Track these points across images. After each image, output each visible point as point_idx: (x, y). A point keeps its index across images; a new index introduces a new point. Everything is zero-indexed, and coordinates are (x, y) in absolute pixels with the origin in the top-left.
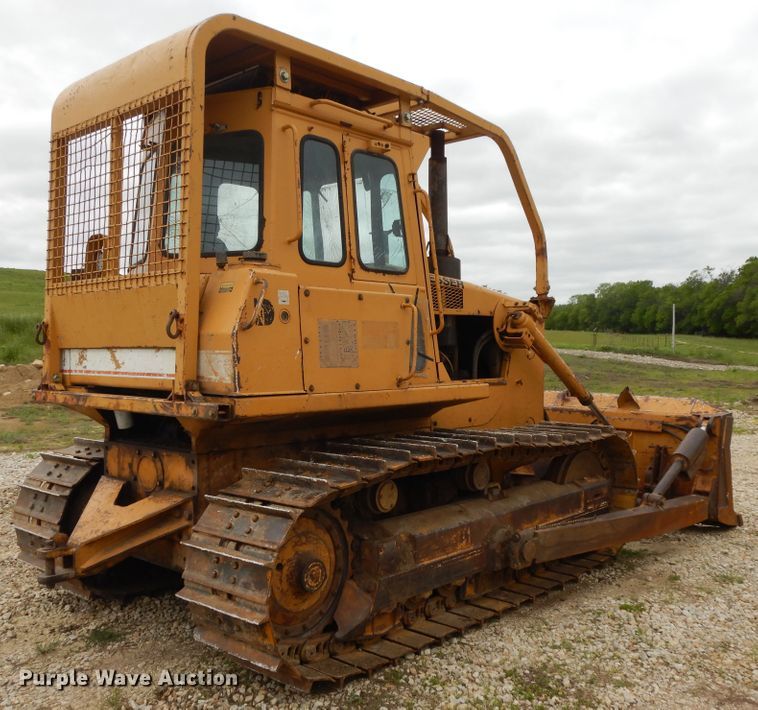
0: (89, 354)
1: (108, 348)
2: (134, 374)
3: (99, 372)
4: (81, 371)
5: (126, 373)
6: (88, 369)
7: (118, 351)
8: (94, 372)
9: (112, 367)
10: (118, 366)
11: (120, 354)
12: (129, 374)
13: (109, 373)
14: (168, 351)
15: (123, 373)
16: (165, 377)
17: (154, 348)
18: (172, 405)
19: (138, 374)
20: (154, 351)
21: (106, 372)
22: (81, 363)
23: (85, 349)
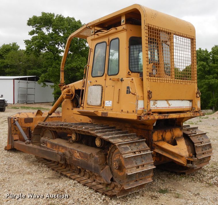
0: (158, 102)
1: (166, 100)
2: (175, 107)
3: (162, 108)
4: (155, 108)
5: (173, 107)
6: (157, 107)
7: (170, 101)
8: (160, 108)
9: (167, 106)
10: (170, 105)
11: (170, 102)
12: (174, 107)
13: (166, 107)
14: (185, 101)
15: (171, 107)
16: (184, 108)
17: (181, 100)
18: (195, 114)
19: (176, 107)
20: (181, 101)
21: (165, 108)
22: (154, 105)
23: (157, 100)
